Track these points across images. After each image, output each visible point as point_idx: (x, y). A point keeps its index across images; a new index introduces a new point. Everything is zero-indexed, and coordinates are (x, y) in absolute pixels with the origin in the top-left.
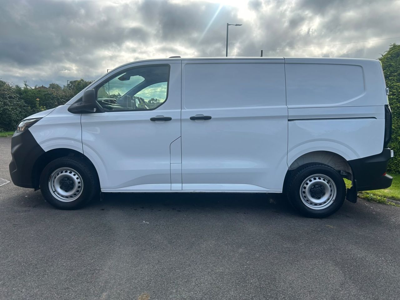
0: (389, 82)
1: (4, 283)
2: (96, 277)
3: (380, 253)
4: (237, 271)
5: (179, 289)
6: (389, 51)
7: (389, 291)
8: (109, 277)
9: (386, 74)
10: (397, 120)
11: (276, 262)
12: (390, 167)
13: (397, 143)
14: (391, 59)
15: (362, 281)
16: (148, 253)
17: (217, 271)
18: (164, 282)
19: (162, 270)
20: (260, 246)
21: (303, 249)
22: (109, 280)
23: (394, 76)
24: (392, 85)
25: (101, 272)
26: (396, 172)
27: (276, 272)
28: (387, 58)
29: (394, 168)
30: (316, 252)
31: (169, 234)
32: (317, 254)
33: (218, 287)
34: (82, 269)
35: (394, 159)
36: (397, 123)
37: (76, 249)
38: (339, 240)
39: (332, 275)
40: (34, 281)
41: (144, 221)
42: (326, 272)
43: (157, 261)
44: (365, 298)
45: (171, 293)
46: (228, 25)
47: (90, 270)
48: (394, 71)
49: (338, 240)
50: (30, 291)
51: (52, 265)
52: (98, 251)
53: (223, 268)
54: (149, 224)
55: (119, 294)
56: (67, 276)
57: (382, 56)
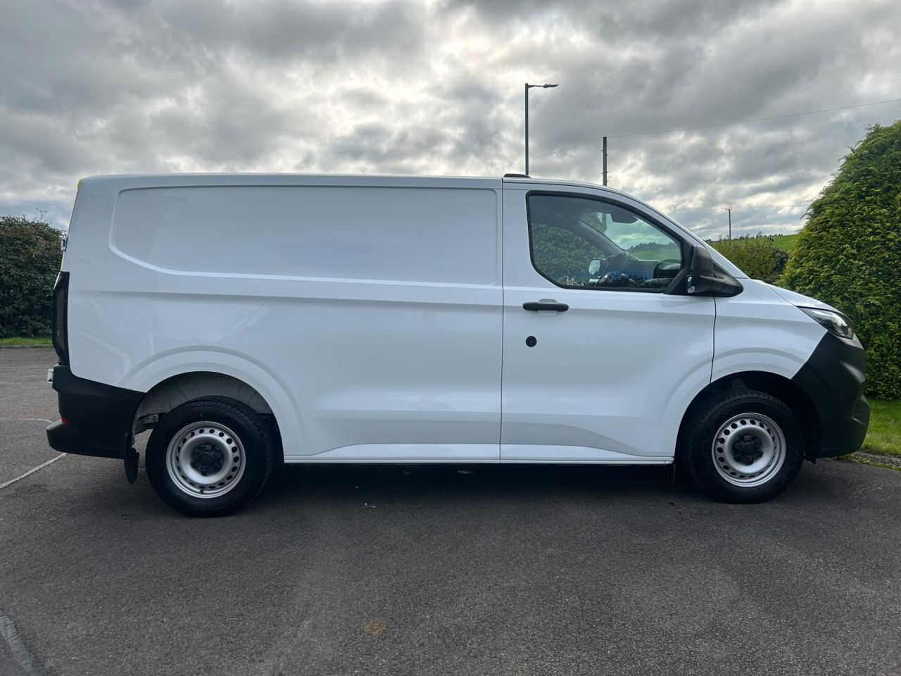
0: (866, 207)
1: (129, 611)
2: (288, 597)
3: (816, 551)
4: (542, 585)
5: (436, 614)
6: (866, 141)
7: (820, 613)
8: (310, 597)
9: (860, 190)
10: (884, 286)
11: (615, 569)
12: (875, 387)
13: (887, 335)
14: (868, 158)
15: (772, 597)
16: (378, 558)
17: (505, 585)
18: (410, 603)
19: (405, 585)
20: (588, 542)
21: (670, 546)
22: (311, 602)
23: (877, 194)
24: (871, 213)
25: (295, 590)
26: (888, 396)
27: (613, 586)
28: (861, 156)
29: (884, 388)
30: (694, 551)
31: (414, 526)
32: (694, 555)
33: (506, 610)
34: (261, 585)
35: (882, 368)
36: (886, 294)
37: (246, 553)
38: (742, 529)
39: (717, 589)
40: (180, 605)
41: (366, 504)
42: (706, 583)
43: (395, 571)
44: (773, 623)
45: (422, 621)
46: (527, 86)
47: (277, 588)
48: (877, 183)
49: (740, 530)
50: (178, 621)
51: (207, 581)
52: (286, 557)
53: (516, 581)
54: (375, 509)
55: (332, 623)
56: (237, 596)
57: (852, 150)
